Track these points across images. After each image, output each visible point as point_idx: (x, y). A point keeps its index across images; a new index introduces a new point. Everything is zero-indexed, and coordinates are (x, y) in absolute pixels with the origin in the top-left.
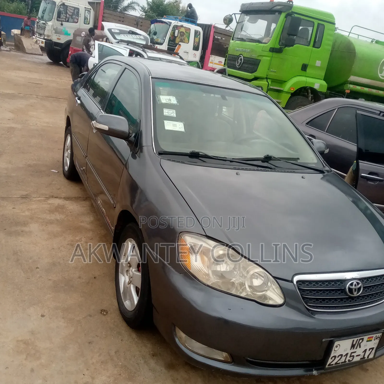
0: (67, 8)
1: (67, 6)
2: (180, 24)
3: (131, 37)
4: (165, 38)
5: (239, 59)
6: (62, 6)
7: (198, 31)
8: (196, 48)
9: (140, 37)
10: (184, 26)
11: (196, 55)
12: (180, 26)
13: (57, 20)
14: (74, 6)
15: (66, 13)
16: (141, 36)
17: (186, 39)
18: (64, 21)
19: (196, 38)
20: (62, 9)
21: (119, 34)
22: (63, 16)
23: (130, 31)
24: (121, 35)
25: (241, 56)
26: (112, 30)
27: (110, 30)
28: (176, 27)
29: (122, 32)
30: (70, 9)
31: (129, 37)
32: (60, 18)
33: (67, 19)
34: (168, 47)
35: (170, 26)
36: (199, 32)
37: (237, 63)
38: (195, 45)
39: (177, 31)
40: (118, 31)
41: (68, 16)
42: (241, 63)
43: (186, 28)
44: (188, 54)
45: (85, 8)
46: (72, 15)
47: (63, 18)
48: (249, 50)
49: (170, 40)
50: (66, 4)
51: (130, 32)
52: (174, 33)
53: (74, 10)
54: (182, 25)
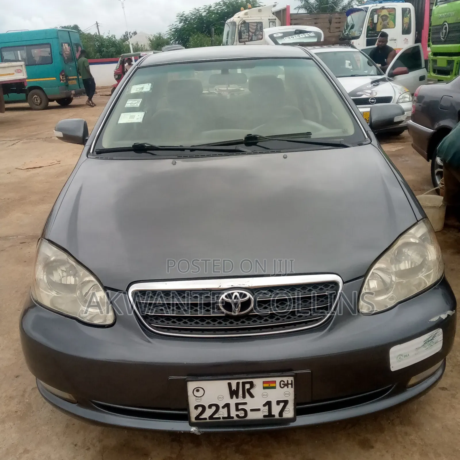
0: (249, 24)
1: (248, 23)
2: (379, 6)
3: (298, 37)
4: (362, 29)
5: (444, 28)
6: (243, 25)
7: (406, 9)
8: (406, 31)
9: (309, 35)
10: (386, 7)
11: (407, 40)
12: (380, 8)
13: (240, 42)
14: (256, 22)
15: (249, 31)
16: (311, 33)
17: (391, 23)
18: (247, 41)
19: (405, 19)
20: (243, 29)
21: (282, 37)
22: (245, 36)
23: (296, 30)
24: (285, 38)
25: (446, 23)
26: (274, 35)
27: (271, 37)
28: (374, 11)
29: (286, 35)
30: (253, 25)
31: (295, 38)
32: (241, 38)
33: (250, 38)
34: (367, 39)
35: (366, 12)
36: (408, 9)
37: (442, 35)
38: (404, 27)
39: (376, 17)
40: (282, 35)
41: (251, 34)
42: (446, 32)
43: (390, 8)
44: (396, 41)
45: (269, 19)
46: (255, 32)
47: (245, 38)
48: (453, 13)
49: (368, 30)
50: (247, 22)
51: (297, 32)
52: (373, 20)
53: (257, 26)
54: (383, 7)
